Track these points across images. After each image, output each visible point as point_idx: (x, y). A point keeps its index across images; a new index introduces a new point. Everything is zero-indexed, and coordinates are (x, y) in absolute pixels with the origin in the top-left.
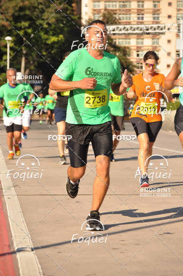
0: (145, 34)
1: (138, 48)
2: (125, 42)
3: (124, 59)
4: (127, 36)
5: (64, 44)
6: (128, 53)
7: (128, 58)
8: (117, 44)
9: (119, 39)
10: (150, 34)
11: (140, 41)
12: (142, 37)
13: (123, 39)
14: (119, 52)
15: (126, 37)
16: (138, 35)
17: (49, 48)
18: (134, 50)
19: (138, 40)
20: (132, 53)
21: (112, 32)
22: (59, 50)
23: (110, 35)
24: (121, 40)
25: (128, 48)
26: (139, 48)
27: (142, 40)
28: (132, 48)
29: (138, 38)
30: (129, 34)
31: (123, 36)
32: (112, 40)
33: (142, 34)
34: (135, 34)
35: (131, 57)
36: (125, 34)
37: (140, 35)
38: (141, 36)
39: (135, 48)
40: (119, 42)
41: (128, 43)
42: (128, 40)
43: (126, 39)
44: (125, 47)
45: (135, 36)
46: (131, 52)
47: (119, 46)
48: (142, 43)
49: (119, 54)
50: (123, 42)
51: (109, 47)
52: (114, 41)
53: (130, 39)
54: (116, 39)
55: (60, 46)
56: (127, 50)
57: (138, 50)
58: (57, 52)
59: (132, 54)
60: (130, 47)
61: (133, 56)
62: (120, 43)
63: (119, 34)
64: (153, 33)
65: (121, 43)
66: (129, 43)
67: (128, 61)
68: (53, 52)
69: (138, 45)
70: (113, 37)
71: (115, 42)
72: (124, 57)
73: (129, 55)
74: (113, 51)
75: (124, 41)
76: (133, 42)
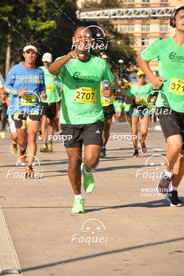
0: (151, 19)
1: (143, 35)
2: (128, 28)
3: (126, 48)
4: (131, 21)
5: (56, 31)
6: (131, 41)
7: (132, 46)
8: (119, 30)
9: (121, 25)
10: (158, 18)
11: (145, 26)
12: (148, 22)
13: (125, 24)
14: (121, 41)
15: (128, 22)
16: (144, 21)
17: (39, 36)
18: (139, 37)
19: (143, 26)
20: (137, 40)
21: (113, 17)
22: (50, 38)
23: (110, 20)
24: (123, 26)
25: (132, 35)
26: (145, 35)
27: (148, 26)
28: (136, 35)
29: (143, 23)
30: (132, 19)
31: (126, 22)
32: (112, 26)
33: (148, 19)
34: (139, 19)
35: (135, 46)
36: (127, 19)
37: (145, 20)
38: (146, 22)
39: (140, 35)
40: (120, 28)
41: (131, 29)
42: (131, 26)
43: (129, 25)
44: (128, 34)
45: (140, 21)
46: (135, 40)
47: (121, 32)
48: (148, 29)
49: (120, 42)
50: (125, 28)
51: (109, 34)
52: (115, 27)
53: (133, 24)
54: (117, 25)
55: (52, 34)
56: (131, 37)
57: (143, 38)
58: (48, 40)
59: (137, 42)
60: (134, 34)
61: (137, 44)
62: (121, 30)
63: (120, 19)
64: (161, 17)
65: (123, 29)
66: (133, 29)
67: (131, 51)
68: (43, 40)
69: (144, 32)
70: (114, 22)
71: (117, 29)
72: (126, 46)
73: (133, 44)
74: (114, 39)
75: (127, 26)
76: (137, 29)
